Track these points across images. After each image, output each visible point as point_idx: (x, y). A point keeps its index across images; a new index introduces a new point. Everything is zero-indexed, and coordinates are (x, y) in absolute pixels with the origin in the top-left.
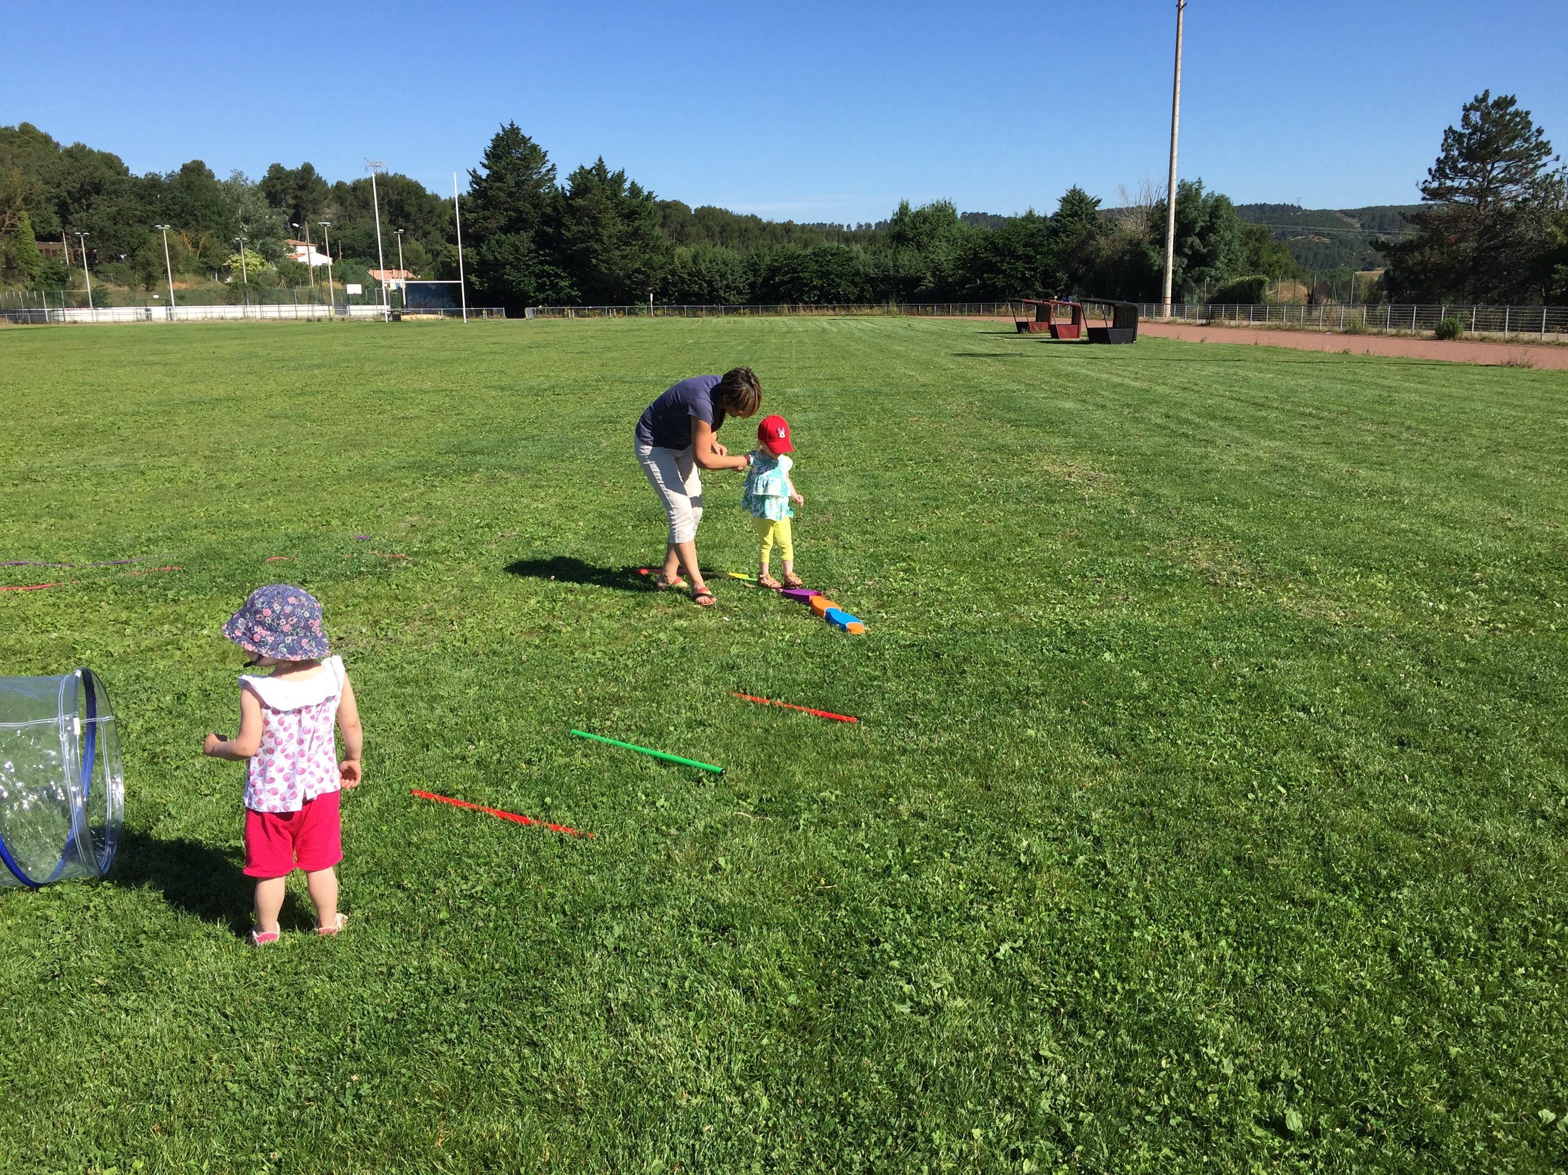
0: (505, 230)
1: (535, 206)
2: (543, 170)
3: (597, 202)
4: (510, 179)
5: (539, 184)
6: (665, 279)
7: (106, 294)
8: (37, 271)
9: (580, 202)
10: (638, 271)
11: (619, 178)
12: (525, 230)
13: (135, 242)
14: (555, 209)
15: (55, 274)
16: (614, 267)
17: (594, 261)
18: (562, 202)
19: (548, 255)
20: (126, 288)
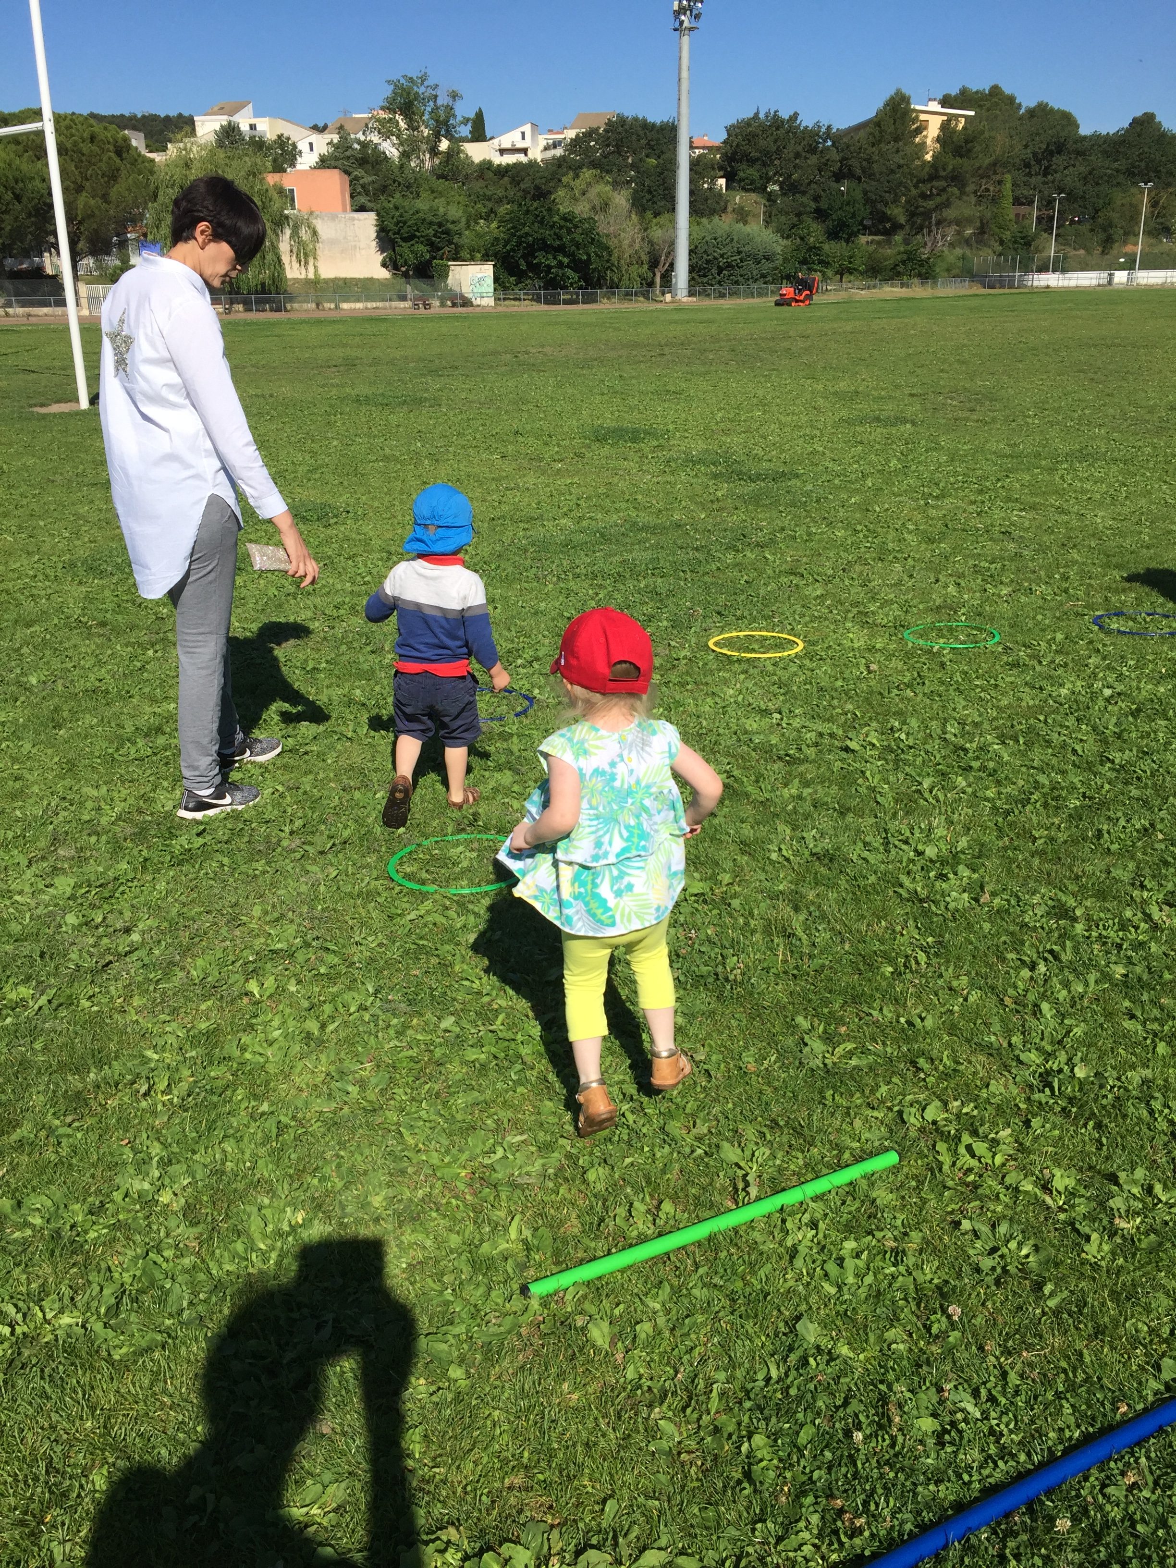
7: (1066, 258)
8: (1007, 235)
15: (1021, 238)
20: (1083, 252)
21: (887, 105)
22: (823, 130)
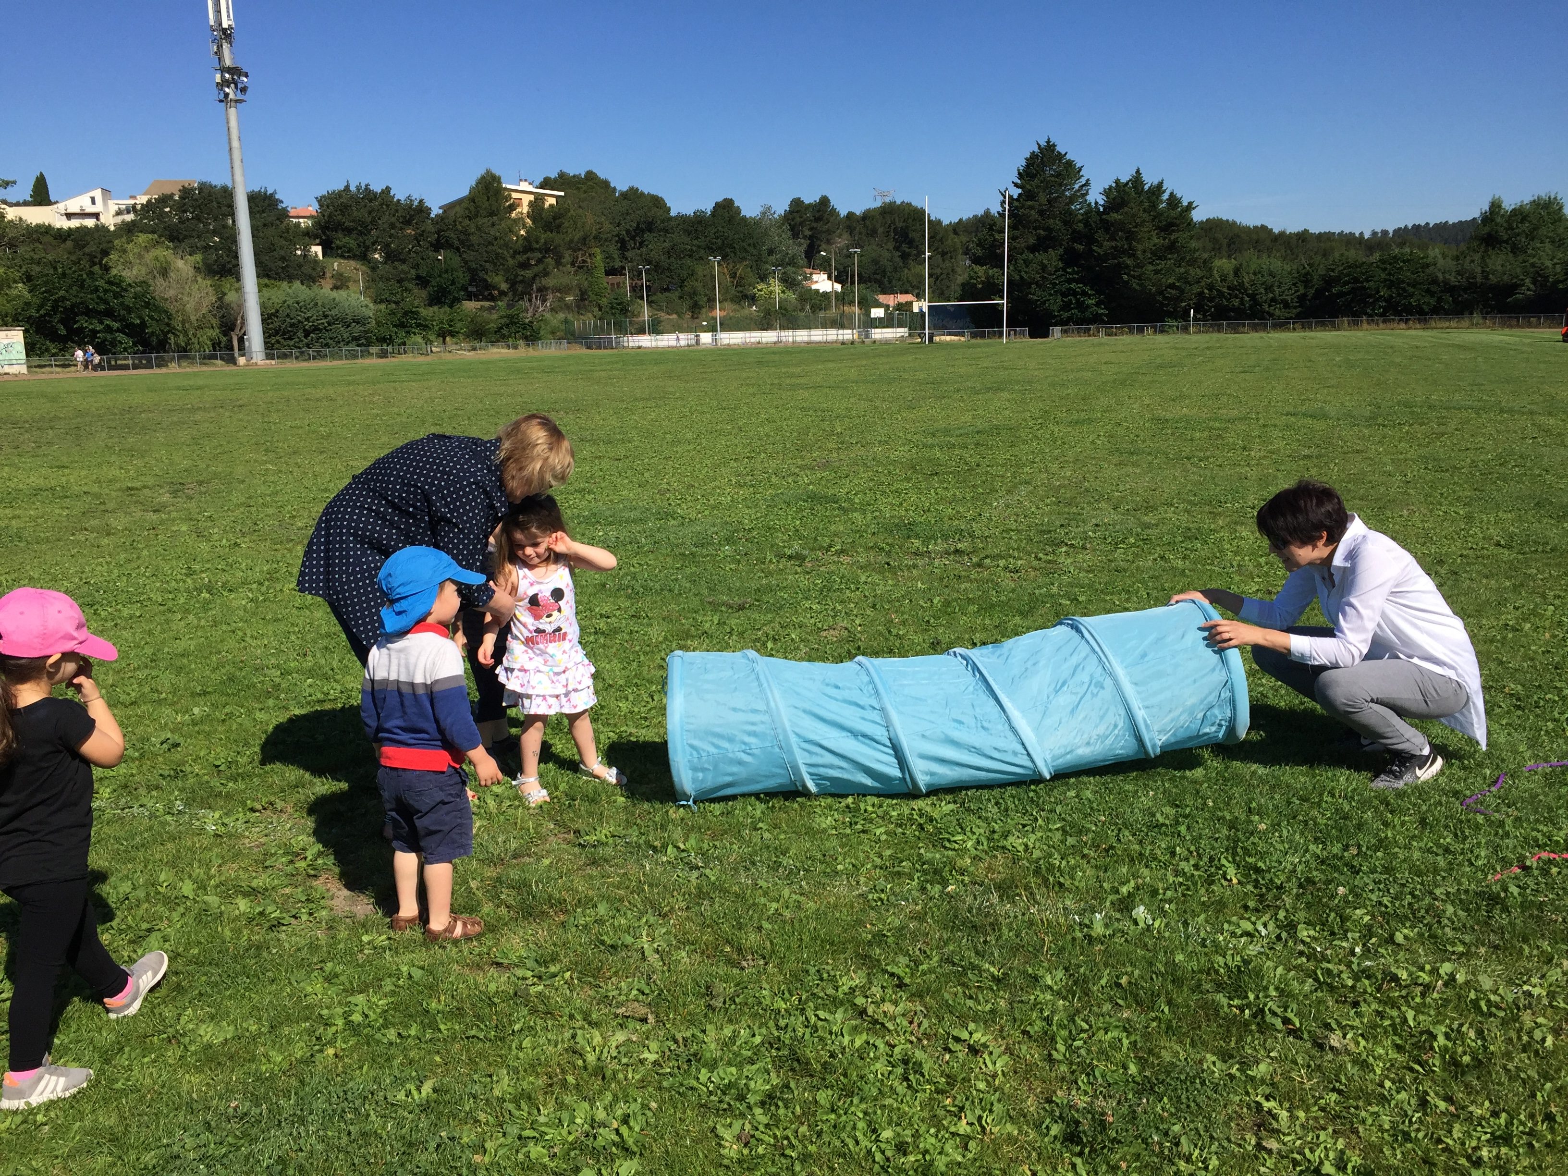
0: (1033, 249)
1: (1065, 223)
2: (1077, 187)
3: (1134, 216)
4: (1043, 198)
5: (1072, 200)
6: (1201, 293)
7: (660, 322)
8: (604, 301)
9: (1115, 216)
10: (1172, 286)
11: (1158, 189)
12: (1053, 248)
13: (684, 274)
14: (1087, 224)
15: (619, 304)
16: (1147, 283)
17: (1125, 277)
18: (1096, 218)
19: (1077, 273)
20: (674, 316)
21: (479, 183)
22: (416, 203)
